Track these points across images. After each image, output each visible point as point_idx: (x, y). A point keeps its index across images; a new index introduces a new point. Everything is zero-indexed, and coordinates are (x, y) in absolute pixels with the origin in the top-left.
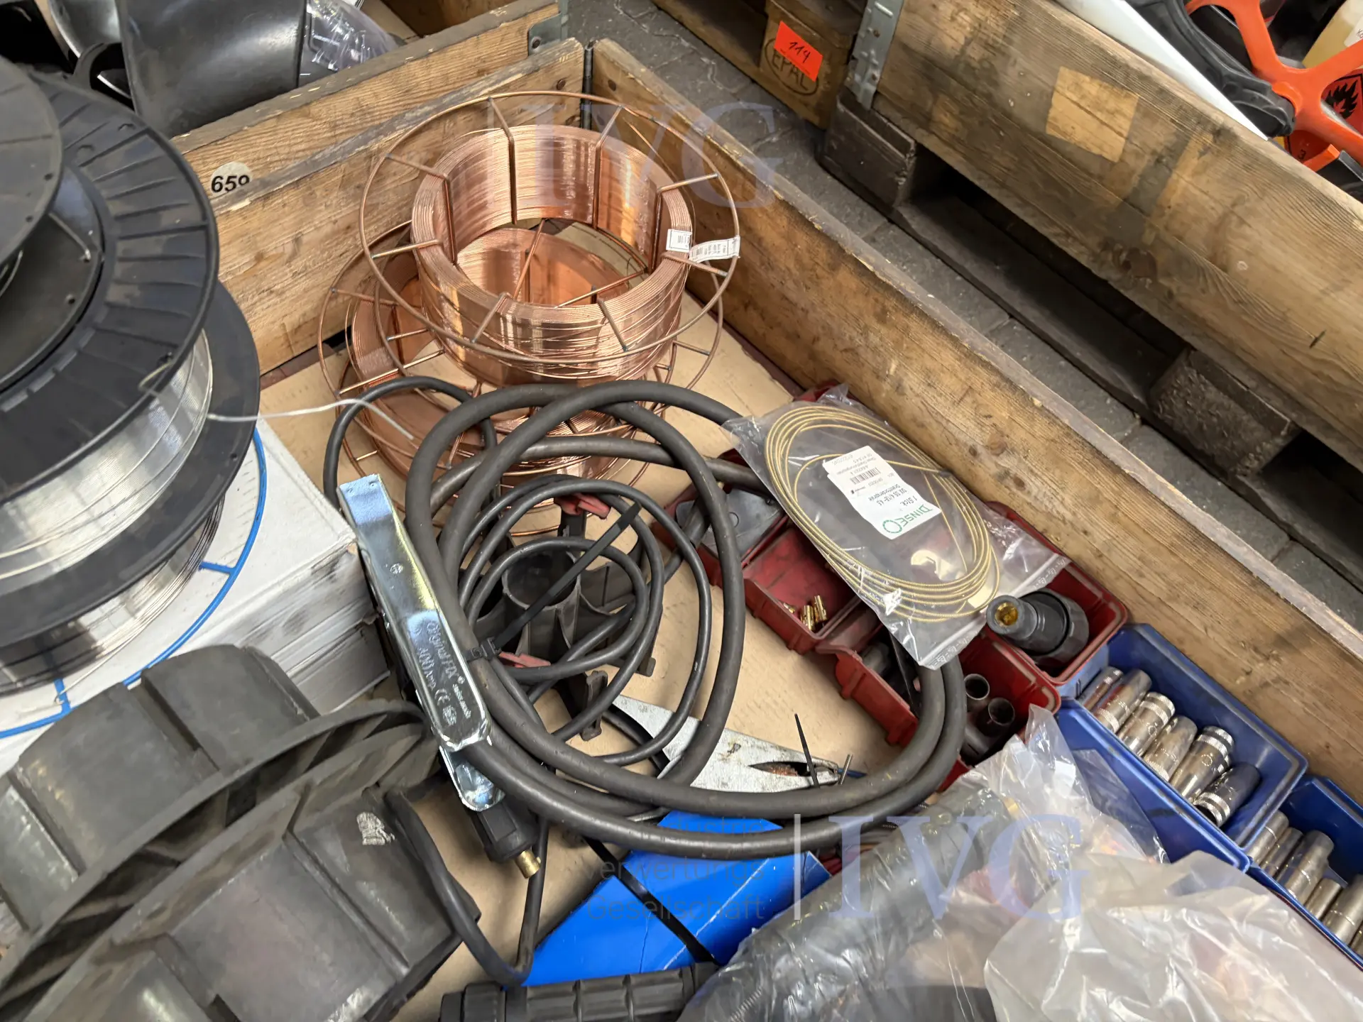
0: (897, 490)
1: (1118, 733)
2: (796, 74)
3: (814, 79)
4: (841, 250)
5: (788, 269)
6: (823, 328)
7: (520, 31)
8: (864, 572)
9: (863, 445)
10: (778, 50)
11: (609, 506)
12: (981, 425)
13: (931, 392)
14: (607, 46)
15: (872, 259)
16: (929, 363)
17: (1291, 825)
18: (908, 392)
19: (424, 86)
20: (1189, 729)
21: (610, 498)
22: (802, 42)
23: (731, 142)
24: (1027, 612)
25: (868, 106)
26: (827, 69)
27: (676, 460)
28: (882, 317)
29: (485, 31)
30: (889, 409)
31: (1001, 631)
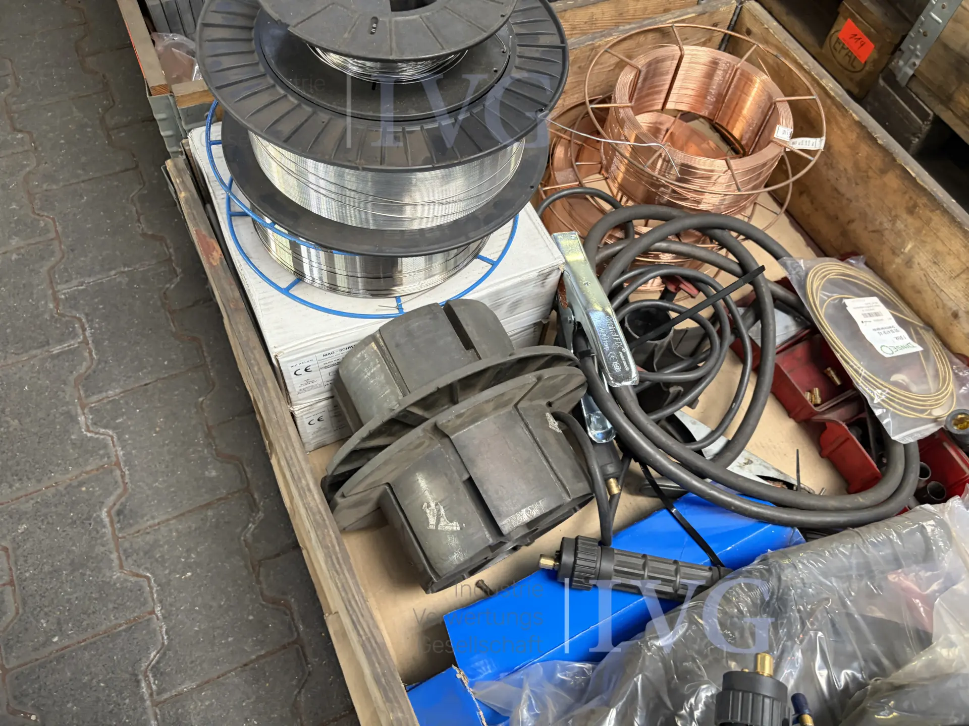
0: (893, 329)
2: (850, 57)
3: (863, 62)
4: (894, 160)
5: (845, 169)
6: (860, 214)
8: (864, 372)
9: (872, 296)
10: (840, 38)
11: (699, 290)
13: (935, 268)
14: (752, 6)
15: (916, 169)
16: (939, 247)
18: (916, 266)
19: (631, 13)
21: (702, 285)
22: (861, 34)
25: (904, 84)
26: (875, 56)
28: (911, 211)
30: (895, 278)
31: (955, 432)
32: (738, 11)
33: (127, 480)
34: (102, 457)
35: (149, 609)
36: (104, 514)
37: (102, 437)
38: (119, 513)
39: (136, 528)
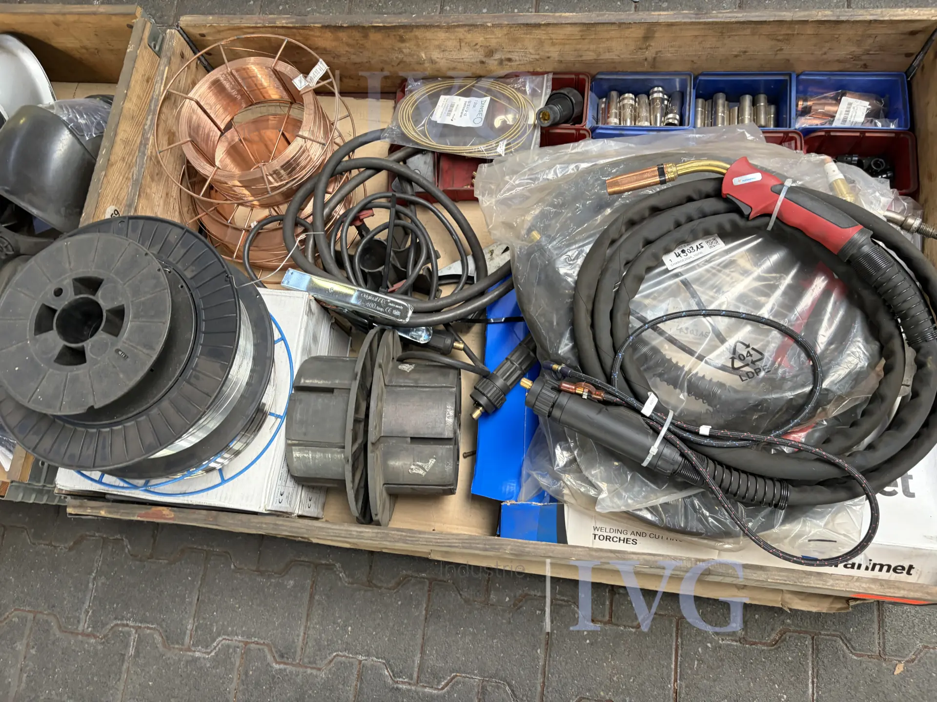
0: (467, 104)
1: (620, 124)
5: (347, 51)
7: (145, 48)
8: (482, 147)
9: (438, 97)
11: (371, 209)
12: (476, 50)
13: (446, 53)
14: (185, 20)
15: (379, 20)
16: (437, 43)
17: (706, 100)
18: (438, 60)
19: (136, 109)
20: (644, 98)
23: (277, 18)
24: (551, 109)
27: (378, 170)
28: (402, 40)
29: (135, 62)
30: (436, 73)
31: (548, 124)
32: (182, 32)
33: (262, 642)
34: (235, 651)
35: (357, 663)
36: (277, 666)
37: (220, 646)
38: (282, 656)
39: (299, 649)
